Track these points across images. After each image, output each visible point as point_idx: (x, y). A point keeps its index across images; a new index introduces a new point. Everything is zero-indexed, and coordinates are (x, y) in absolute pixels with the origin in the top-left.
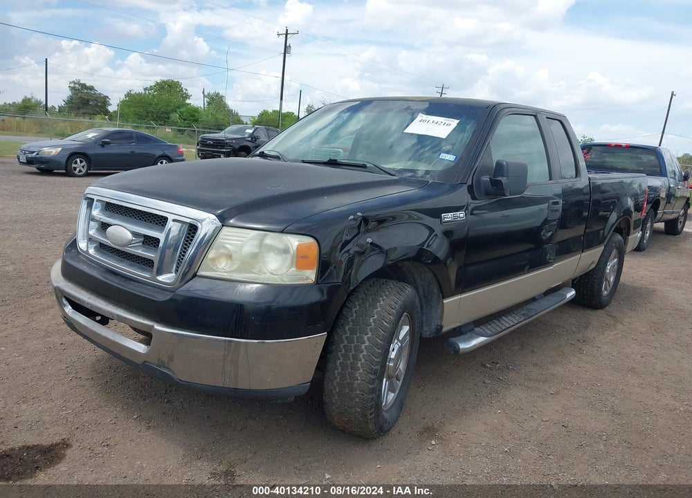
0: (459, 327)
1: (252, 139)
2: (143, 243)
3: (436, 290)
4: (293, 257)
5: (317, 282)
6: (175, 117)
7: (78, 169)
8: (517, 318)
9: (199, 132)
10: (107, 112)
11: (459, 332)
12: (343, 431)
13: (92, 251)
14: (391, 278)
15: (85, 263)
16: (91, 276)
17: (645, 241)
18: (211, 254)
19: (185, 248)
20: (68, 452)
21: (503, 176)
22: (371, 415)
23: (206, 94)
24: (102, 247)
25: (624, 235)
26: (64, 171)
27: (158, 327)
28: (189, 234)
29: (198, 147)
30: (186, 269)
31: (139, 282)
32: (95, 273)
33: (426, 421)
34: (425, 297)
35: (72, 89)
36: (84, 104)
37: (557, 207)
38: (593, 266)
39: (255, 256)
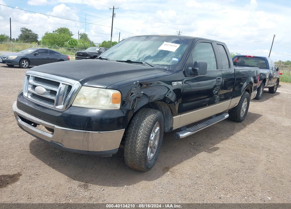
0: (180, 128)
1: (99, 53)
2: (50, 93)
3: (170, 113)
4: (111, 99)
5: (121, 109)
6: (67, 43)
7: (24, 65)
8: (204, 125)
9: (76, 50)
10: (37, 41)
11: (180, 130)
12: (132, 169)
13: (29, 97)
14: (152, 108)
15: (27, 102)
16: (29, 107)
17: (260, 96)
18: (78, 97)
19: (67, 95)
20: (21, 177)
21: (197, 67)
22: (143, 162)
23: (80, 34)
24: (34, 95)
25: (250, 93)
26: (19, 66)
27: (56, 127)
28: (69, 89)
29: (76, 56)
30: (67, 103)
31: (49, 109)
32: (31, 106)
33: (166, 165)
34: (166, 116)
35: (22, 31)
36: (27, 37)
37: (219, 80)
38: (236, 105)
39: (95, 98)
